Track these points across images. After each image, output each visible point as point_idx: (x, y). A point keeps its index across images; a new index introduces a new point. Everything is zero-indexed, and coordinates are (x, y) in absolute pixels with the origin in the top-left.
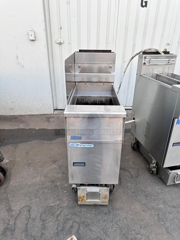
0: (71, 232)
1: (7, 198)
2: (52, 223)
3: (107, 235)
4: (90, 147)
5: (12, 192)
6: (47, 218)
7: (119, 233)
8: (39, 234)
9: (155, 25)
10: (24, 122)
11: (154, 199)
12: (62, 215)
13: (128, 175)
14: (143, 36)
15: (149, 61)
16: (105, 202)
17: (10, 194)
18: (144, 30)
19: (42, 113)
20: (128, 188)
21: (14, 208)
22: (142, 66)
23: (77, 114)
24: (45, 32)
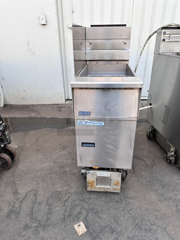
0: (79, 218)
1: (13, 182)
2: (59, 208)
3: (118, 224)
4: (100, 125)
5: (19, 176)
6: (54, 203)
7: (131, 222)
8: (45, 219)
9: (175, 5)
10: (35, 111)
11: (171, 189)
12: (70, 200)
13: (142, 164)
14: (162, 18)
15: (169, 37)
16: (116, 189)
17: (17, 178)
18: (163, 12)
19: (53, 103)
20: (142, 177)
21: (20, 191)
22: (161, 43)
23: (85, 84)
24: (56, 15)
